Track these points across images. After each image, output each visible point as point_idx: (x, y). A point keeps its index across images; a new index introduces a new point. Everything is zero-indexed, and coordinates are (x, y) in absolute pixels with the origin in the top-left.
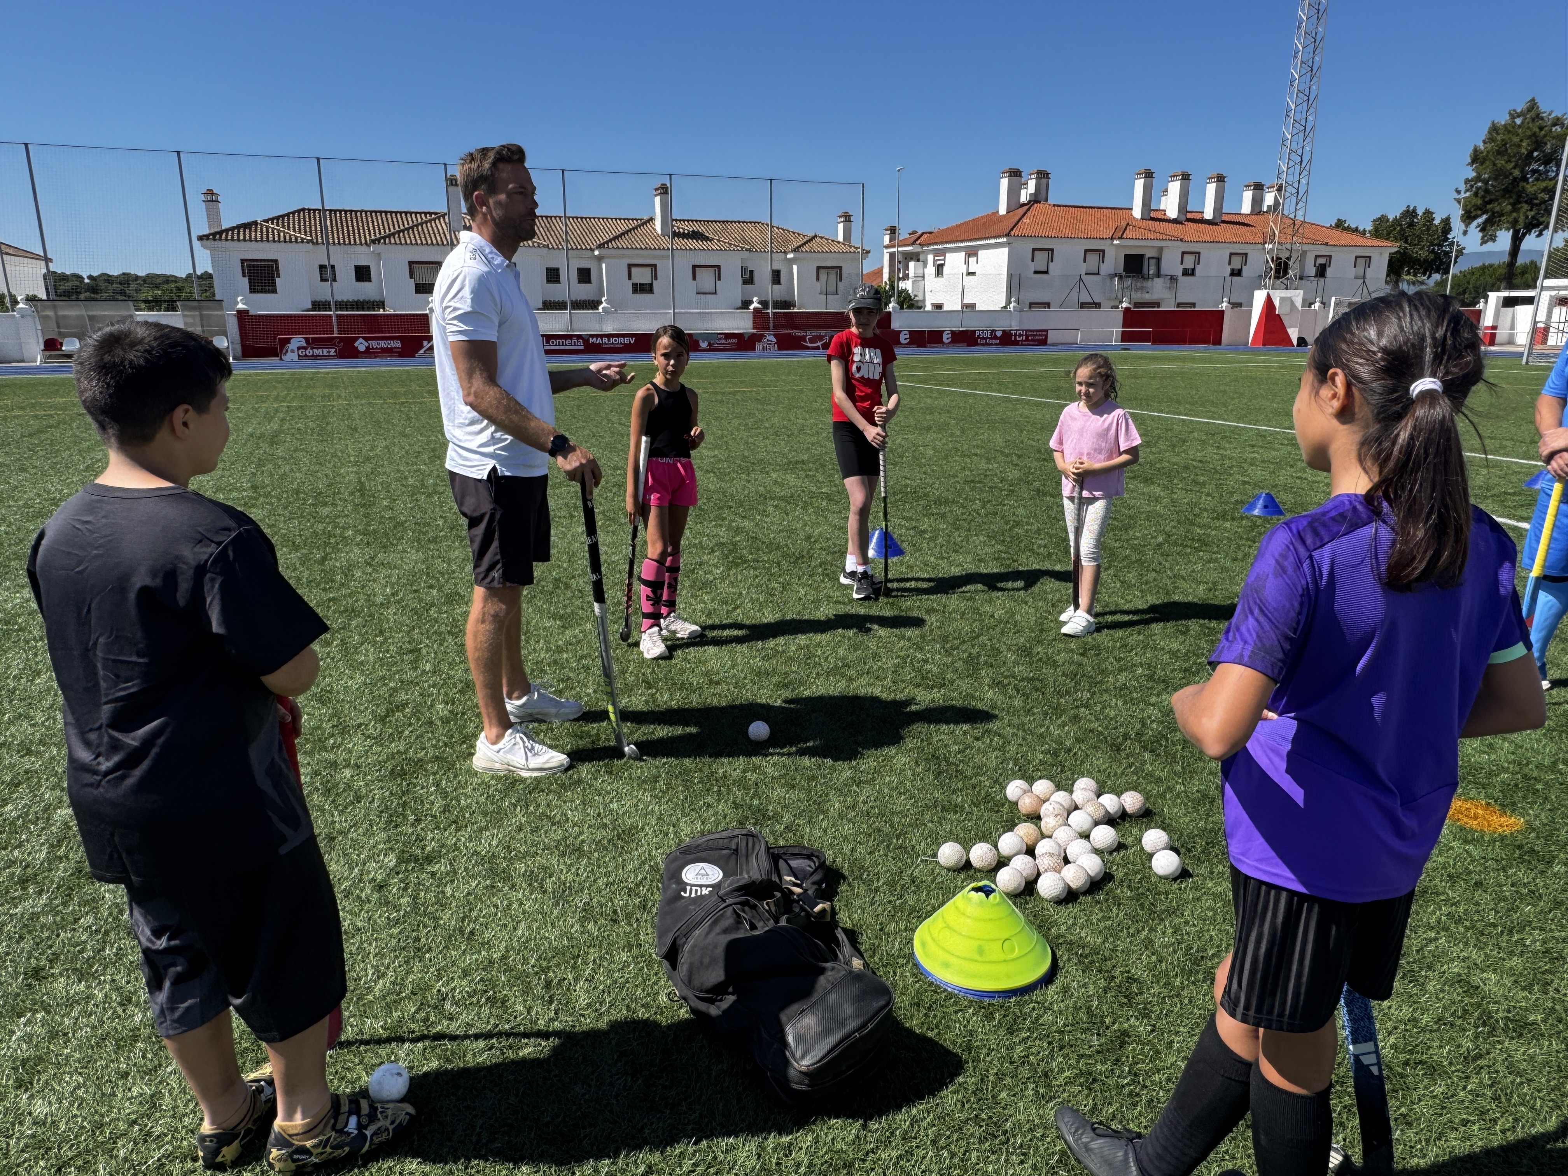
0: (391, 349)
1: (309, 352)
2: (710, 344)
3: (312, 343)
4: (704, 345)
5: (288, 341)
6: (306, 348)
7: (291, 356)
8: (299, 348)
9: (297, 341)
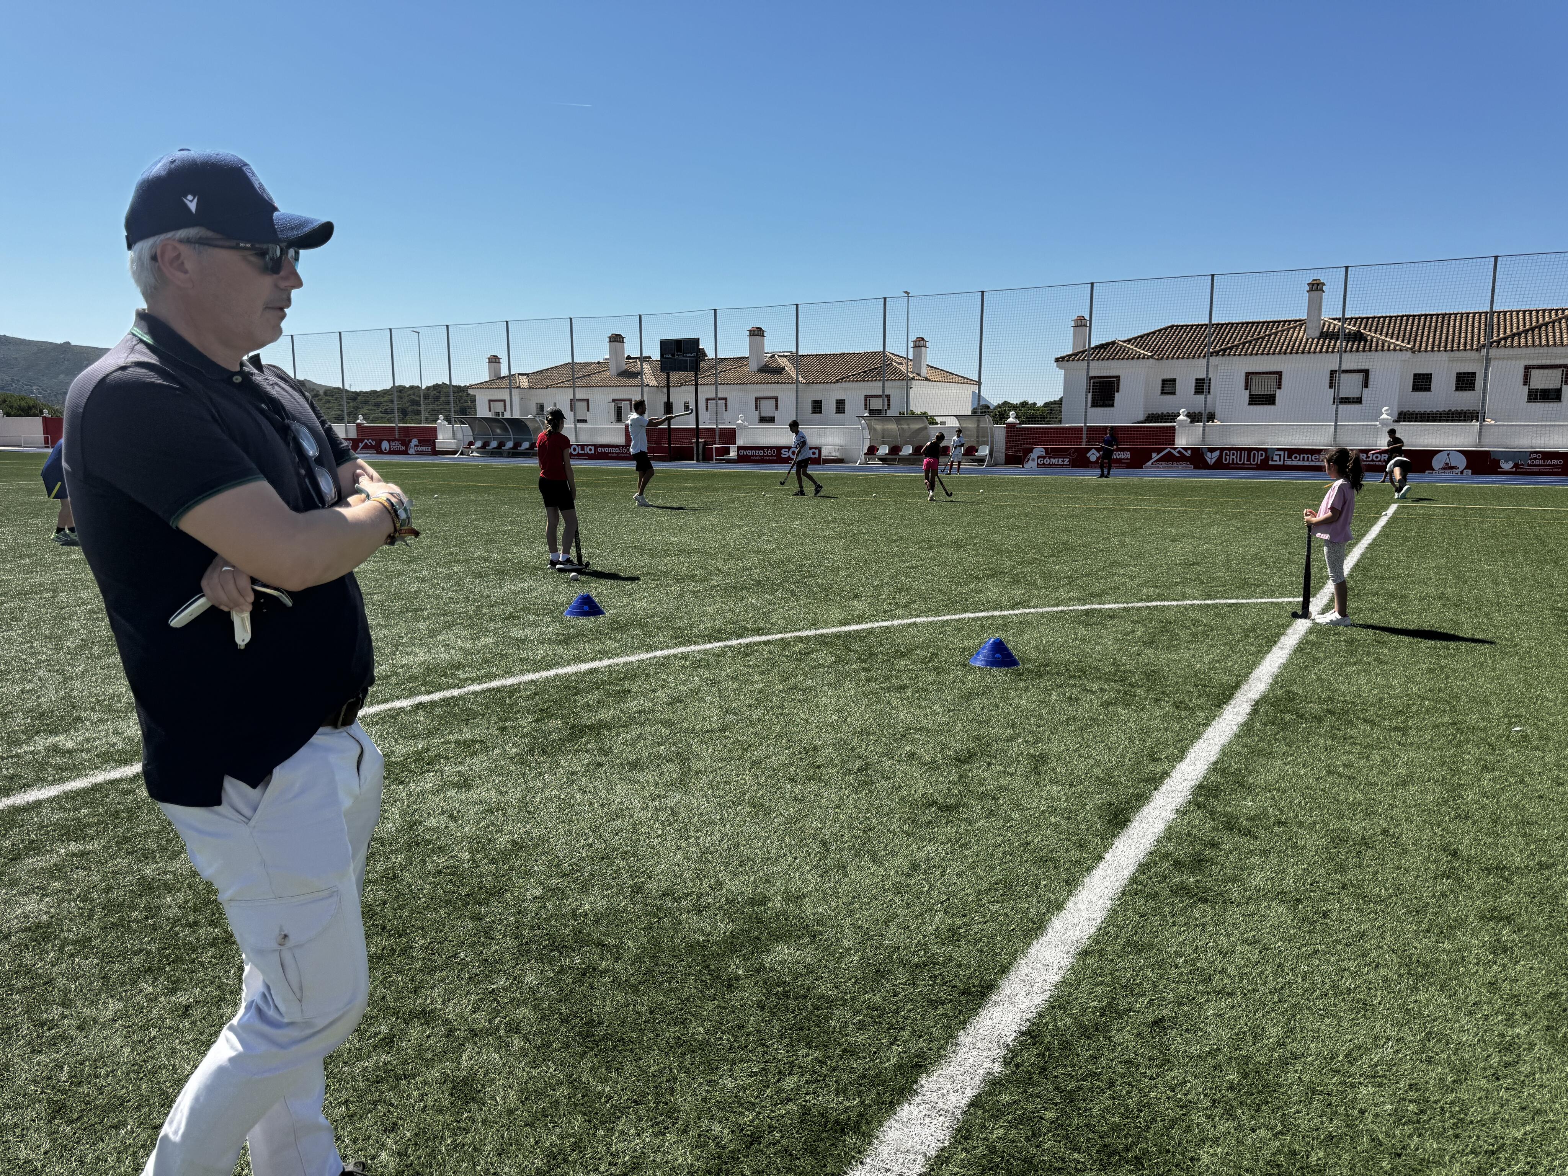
0: (1121, 459)
1: (1047, 461)
2: (1516, 465)
3: (1050, 453)
4: (1507, 466)
5: (1031, 451)
6: (1044, 457)
7: (1031, 465)
8: (1039, 457)
9: (1039, 451)
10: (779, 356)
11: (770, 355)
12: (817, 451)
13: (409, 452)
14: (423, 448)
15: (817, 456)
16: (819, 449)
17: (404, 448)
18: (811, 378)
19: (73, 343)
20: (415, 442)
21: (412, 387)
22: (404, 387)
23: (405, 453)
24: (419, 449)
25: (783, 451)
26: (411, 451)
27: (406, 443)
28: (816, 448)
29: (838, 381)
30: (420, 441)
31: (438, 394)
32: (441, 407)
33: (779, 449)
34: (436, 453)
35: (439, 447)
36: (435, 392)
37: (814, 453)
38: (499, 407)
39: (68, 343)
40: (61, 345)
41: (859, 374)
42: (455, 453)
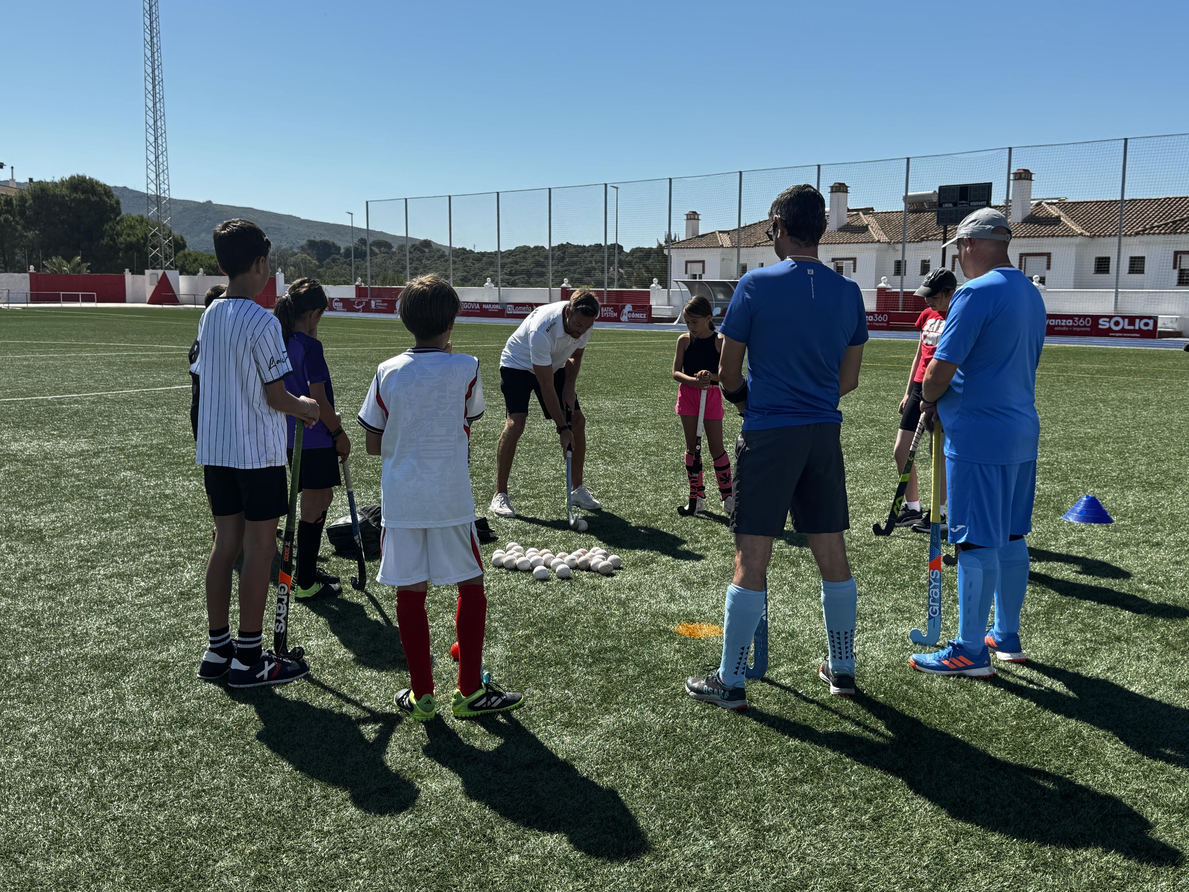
10: (1048, 204)
11: (1036, 202)
12: (1151, 322)
13: (622, 319)
14: (637, 315)
15: (1150, 327)
16: (1155, 319)
17: (616, 315)
18: (1096, 230)
19: (214, 202)
20: (628, 307)
21: (536, 248)
22: (529, 248)
23: (617, 320)
24: (633, 315)
25: (1101, 321)
26: (624, 318)
27: (619, 310)
28: (1150, 318)
29: (1137, 234)
30: (634, 307)
31: (562, 255)
32: (565, 268)
33: (1095, 318)
34: (651, 320)
35: (655, 314)
36: (559, 253)
37: (1146, 324)
38: (696, 269)
39: (210, 202)
40: (204, 204)
41: (1166, 224)
42: (672, 320)
